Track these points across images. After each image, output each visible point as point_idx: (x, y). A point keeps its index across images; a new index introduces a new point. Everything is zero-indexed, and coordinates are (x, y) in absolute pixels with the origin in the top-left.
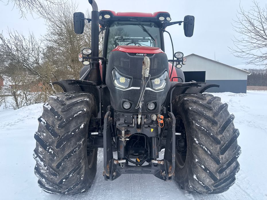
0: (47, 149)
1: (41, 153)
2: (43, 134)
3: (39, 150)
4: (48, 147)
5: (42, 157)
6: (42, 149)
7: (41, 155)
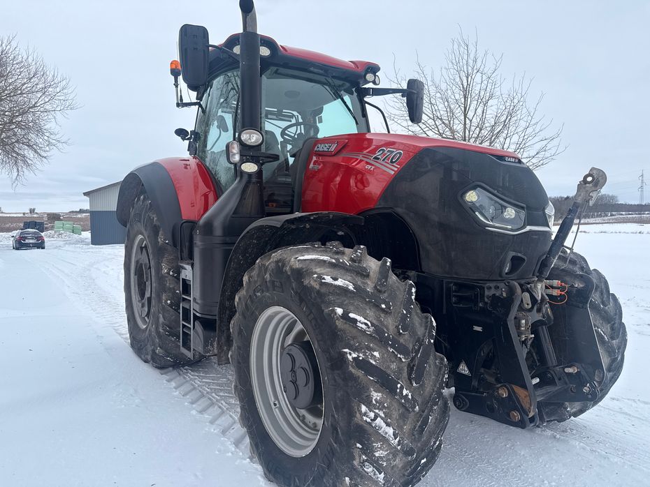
0: (398, 391)
1: (380, 404)
2: (372, 355)
3: (374, 398)
4: (399, 386)
5: (383, 415)
6: (380, 394)
7: (380, 410)
